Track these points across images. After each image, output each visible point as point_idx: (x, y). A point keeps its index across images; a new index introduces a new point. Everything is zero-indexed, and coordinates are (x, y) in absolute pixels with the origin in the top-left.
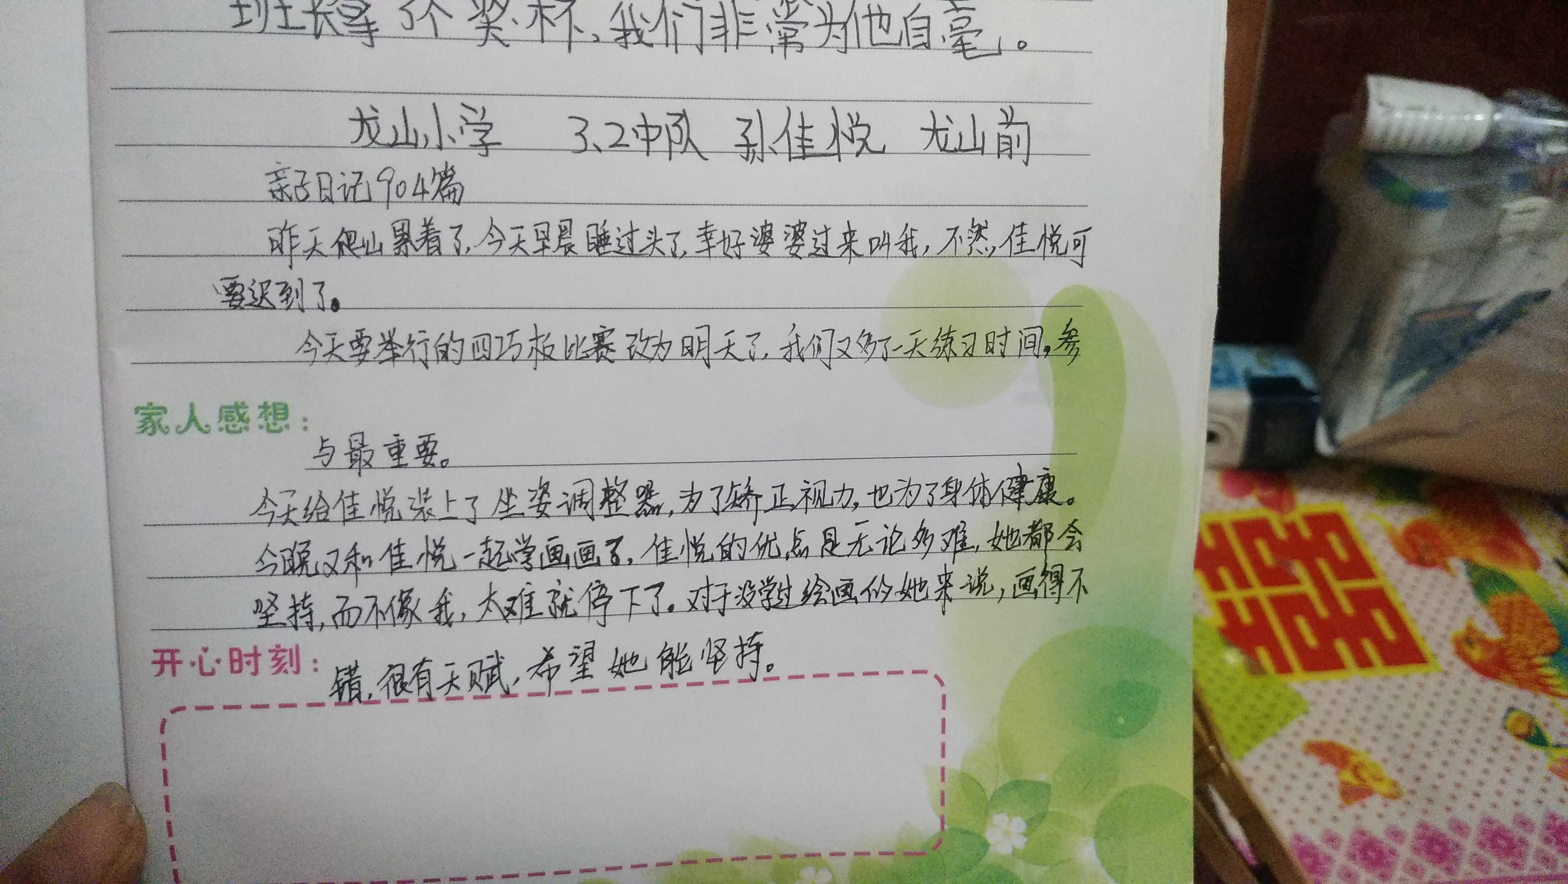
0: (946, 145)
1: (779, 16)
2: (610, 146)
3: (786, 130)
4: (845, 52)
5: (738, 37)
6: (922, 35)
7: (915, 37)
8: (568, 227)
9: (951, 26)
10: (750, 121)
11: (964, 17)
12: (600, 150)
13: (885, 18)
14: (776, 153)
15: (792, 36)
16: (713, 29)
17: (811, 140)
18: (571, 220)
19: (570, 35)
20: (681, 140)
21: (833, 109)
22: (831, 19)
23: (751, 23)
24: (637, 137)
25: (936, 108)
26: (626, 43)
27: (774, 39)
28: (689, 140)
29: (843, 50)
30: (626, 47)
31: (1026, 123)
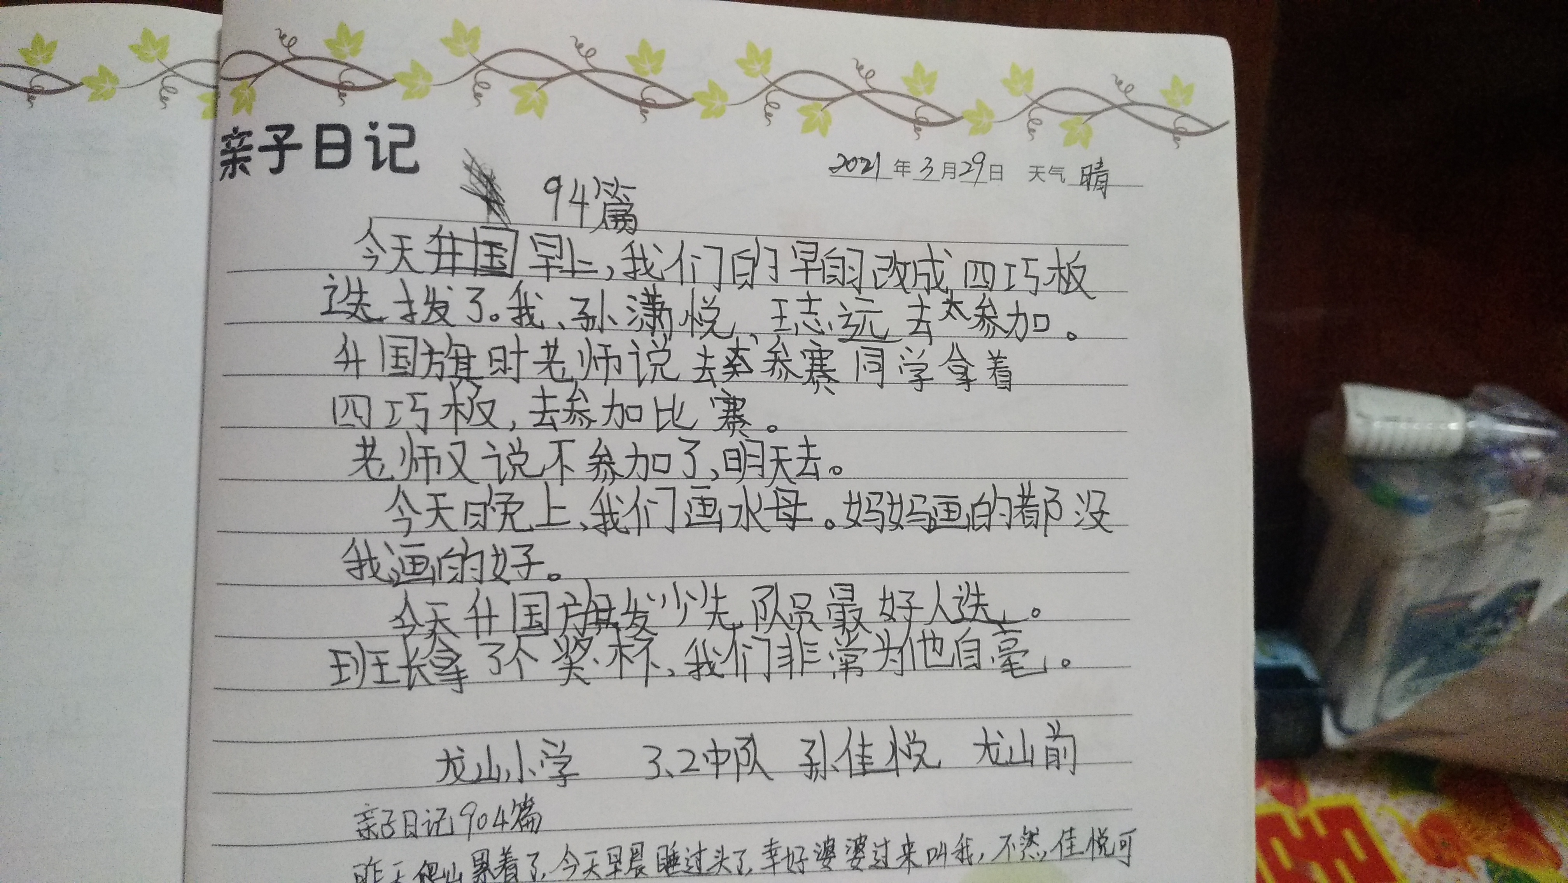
0: (997, 759)
1: (840, 645)
2: (682, 772)
3: (847, 749)
4: (902, 675)
5: (803, 665)
6: (973, 657)
7: (967, 658)
8: (640, 850)
9: (1000, 647)
10: (814, 742)
11: (1010, 639)
12: (672, 776)
13: (938, 642)
14: (837, 771)
15: (852, 662)
16: (779, 658)
17: (870, 757)
18: (642, 844)
19: (647, 671)
20: (749, 762)
21: (891, 727)
22: (889, 644)
23: (815, 652)
24: (707, 761)
25: (988, 725)
26: (699, 675)
27: (836, 665)
28: (756, 761)
29: (900, 673)
30: (699, 679)
31: (1072, 736)
